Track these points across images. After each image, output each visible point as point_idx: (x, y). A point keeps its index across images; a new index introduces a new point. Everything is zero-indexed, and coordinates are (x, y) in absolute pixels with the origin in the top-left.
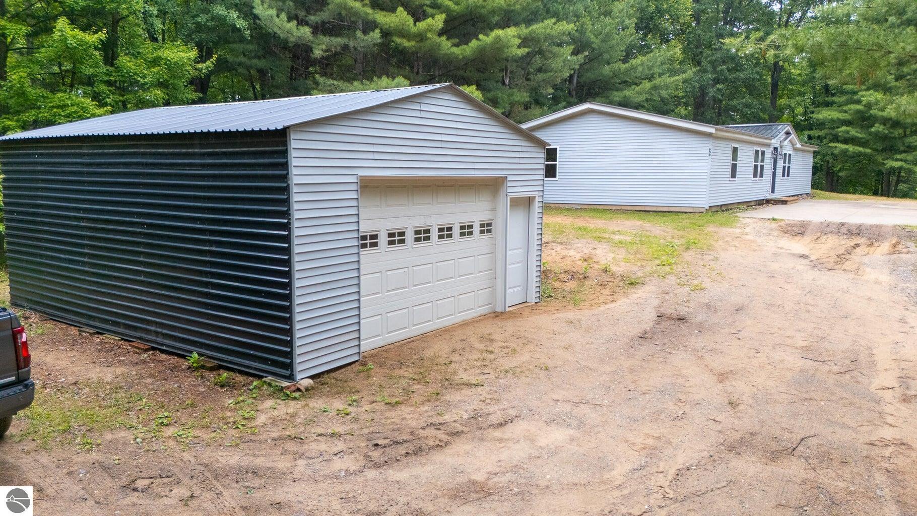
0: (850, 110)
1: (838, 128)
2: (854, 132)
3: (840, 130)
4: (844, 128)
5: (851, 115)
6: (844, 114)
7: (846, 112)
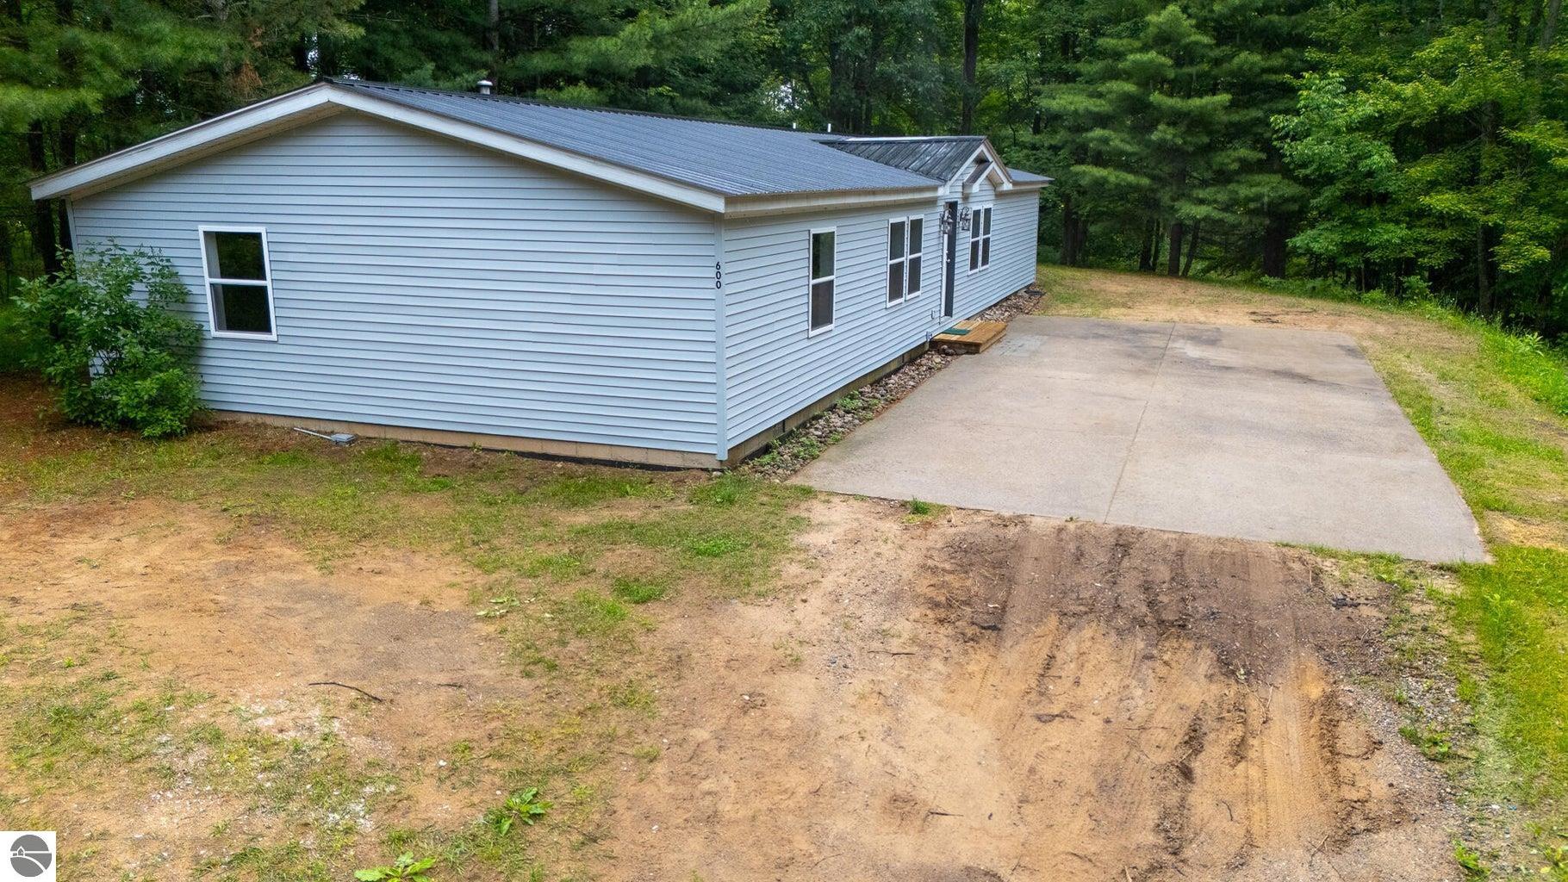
0: (1110, 92)
1: (1087, 130)
2: (1118, 141)
3: (1091, 135)
4: (1098, 132)
5: (1110, 102)
6: (1098, 102)
7: (1100, 95)
